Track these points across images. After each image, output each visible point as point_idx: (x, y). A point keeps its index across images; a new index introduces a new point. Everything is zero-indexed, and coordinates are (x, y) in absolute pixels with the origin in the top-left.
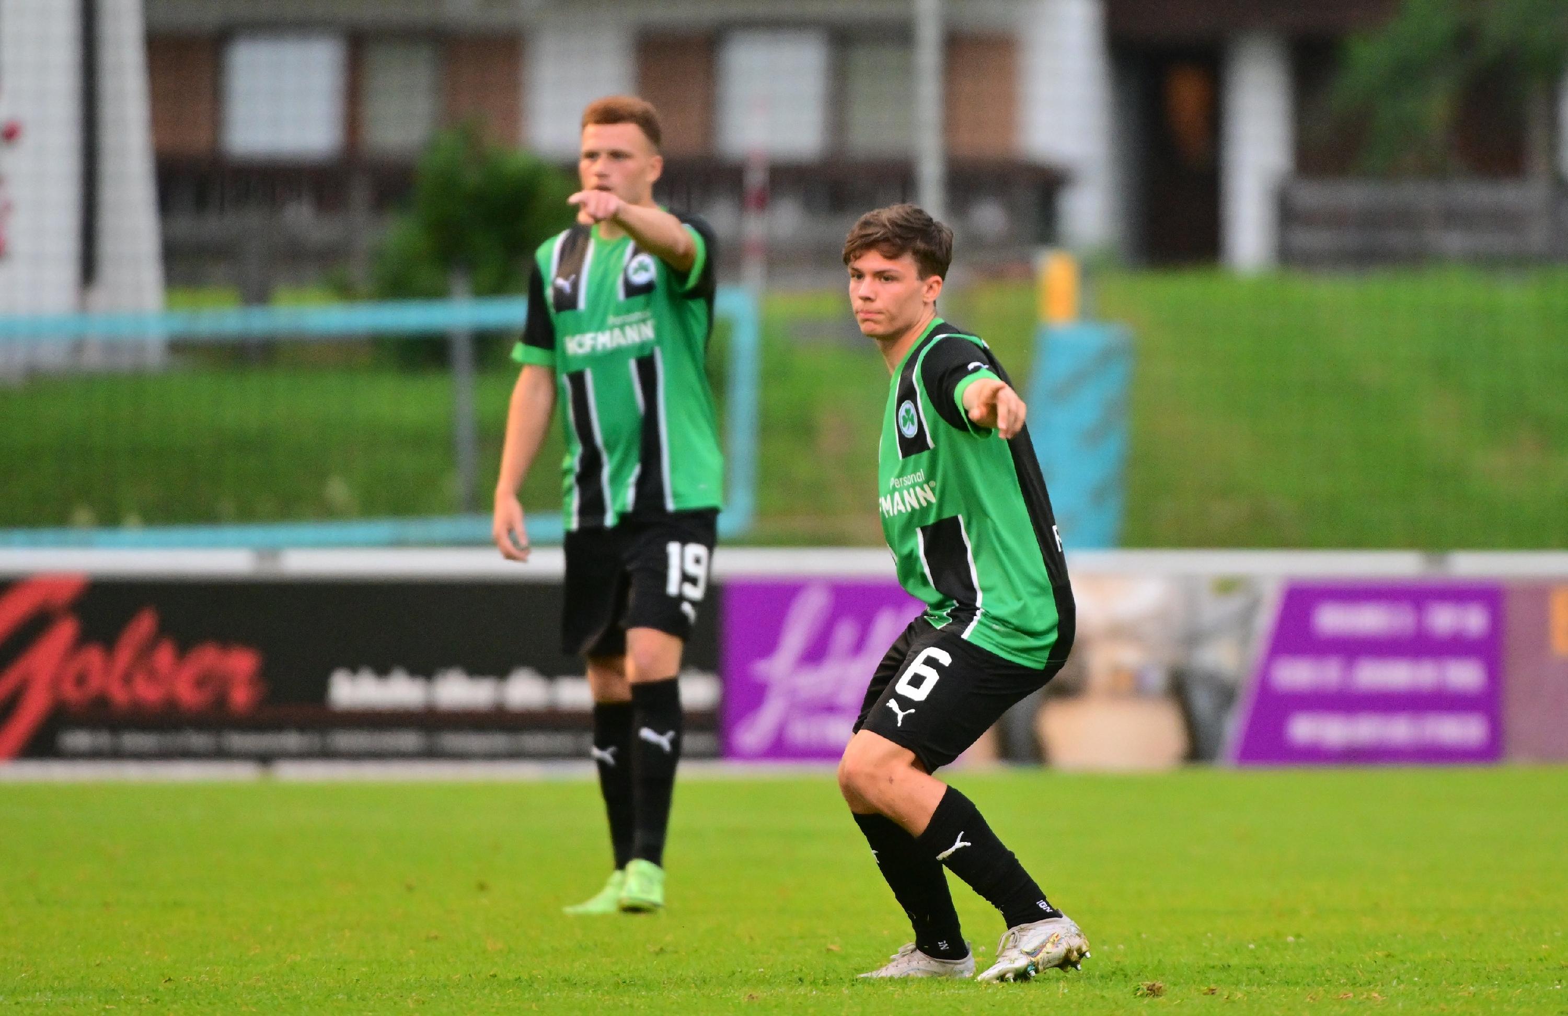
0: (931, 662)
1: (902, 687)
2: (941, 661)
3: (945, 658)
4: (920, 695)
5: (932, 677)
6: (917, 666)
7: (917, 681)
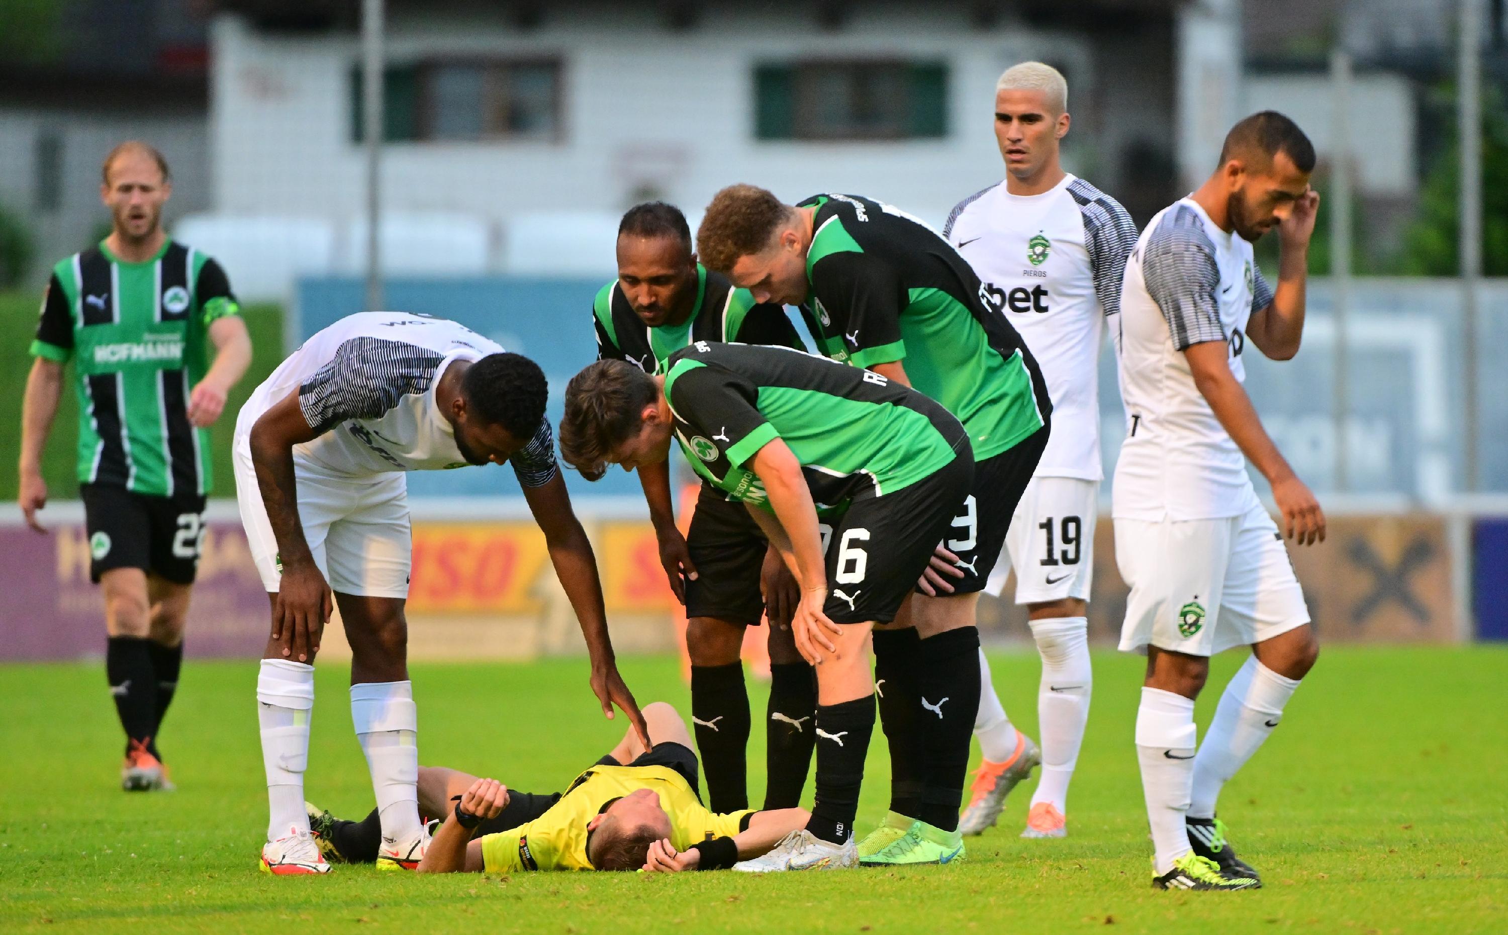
0: (854, 544)
1: (842, 578)
2: (861, 539)
3: (863, 534)
4: (858, 576)
5: (861, 556)
6: (845, 554)
7: (851, 566)
